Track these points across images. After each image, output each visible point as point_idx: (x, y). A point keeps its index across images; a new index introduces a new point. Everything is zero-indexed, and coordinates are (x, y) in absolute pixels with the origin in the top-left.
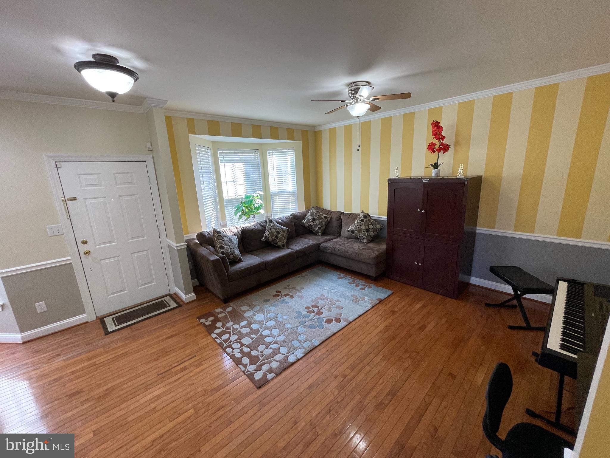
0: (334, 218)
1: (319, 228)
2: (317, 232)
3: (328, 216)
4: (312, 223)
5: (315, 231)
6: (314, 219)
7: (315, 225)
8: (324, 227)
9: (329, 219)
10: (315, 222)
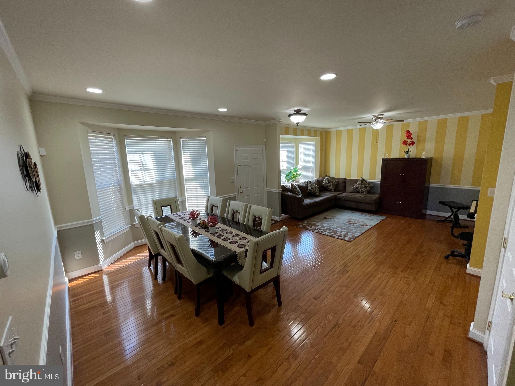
0: (341, 182)
1: (332, 187)
2: (331, 190)
3: (337, 181)
4: (328, 184)
5: (330, 189)
6: (329, 182)
7: (330, 186)
8: (335, 186)
9: (337, 182)
10: (329, 184)
